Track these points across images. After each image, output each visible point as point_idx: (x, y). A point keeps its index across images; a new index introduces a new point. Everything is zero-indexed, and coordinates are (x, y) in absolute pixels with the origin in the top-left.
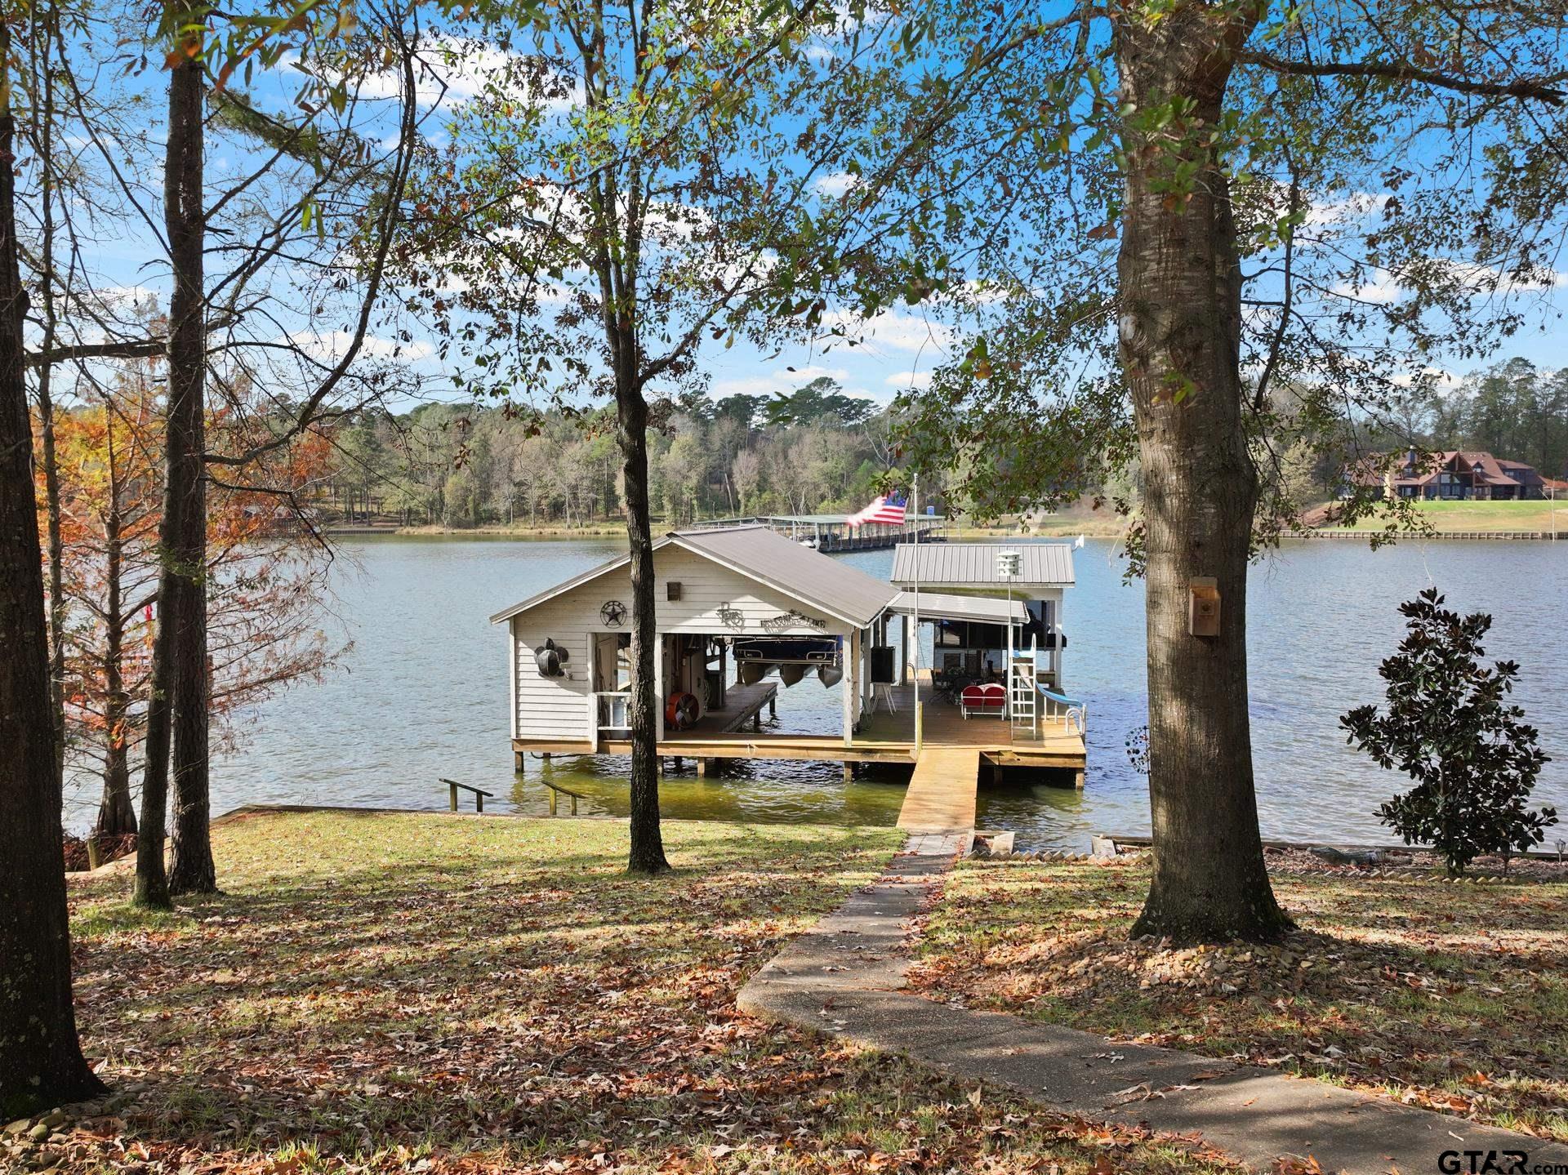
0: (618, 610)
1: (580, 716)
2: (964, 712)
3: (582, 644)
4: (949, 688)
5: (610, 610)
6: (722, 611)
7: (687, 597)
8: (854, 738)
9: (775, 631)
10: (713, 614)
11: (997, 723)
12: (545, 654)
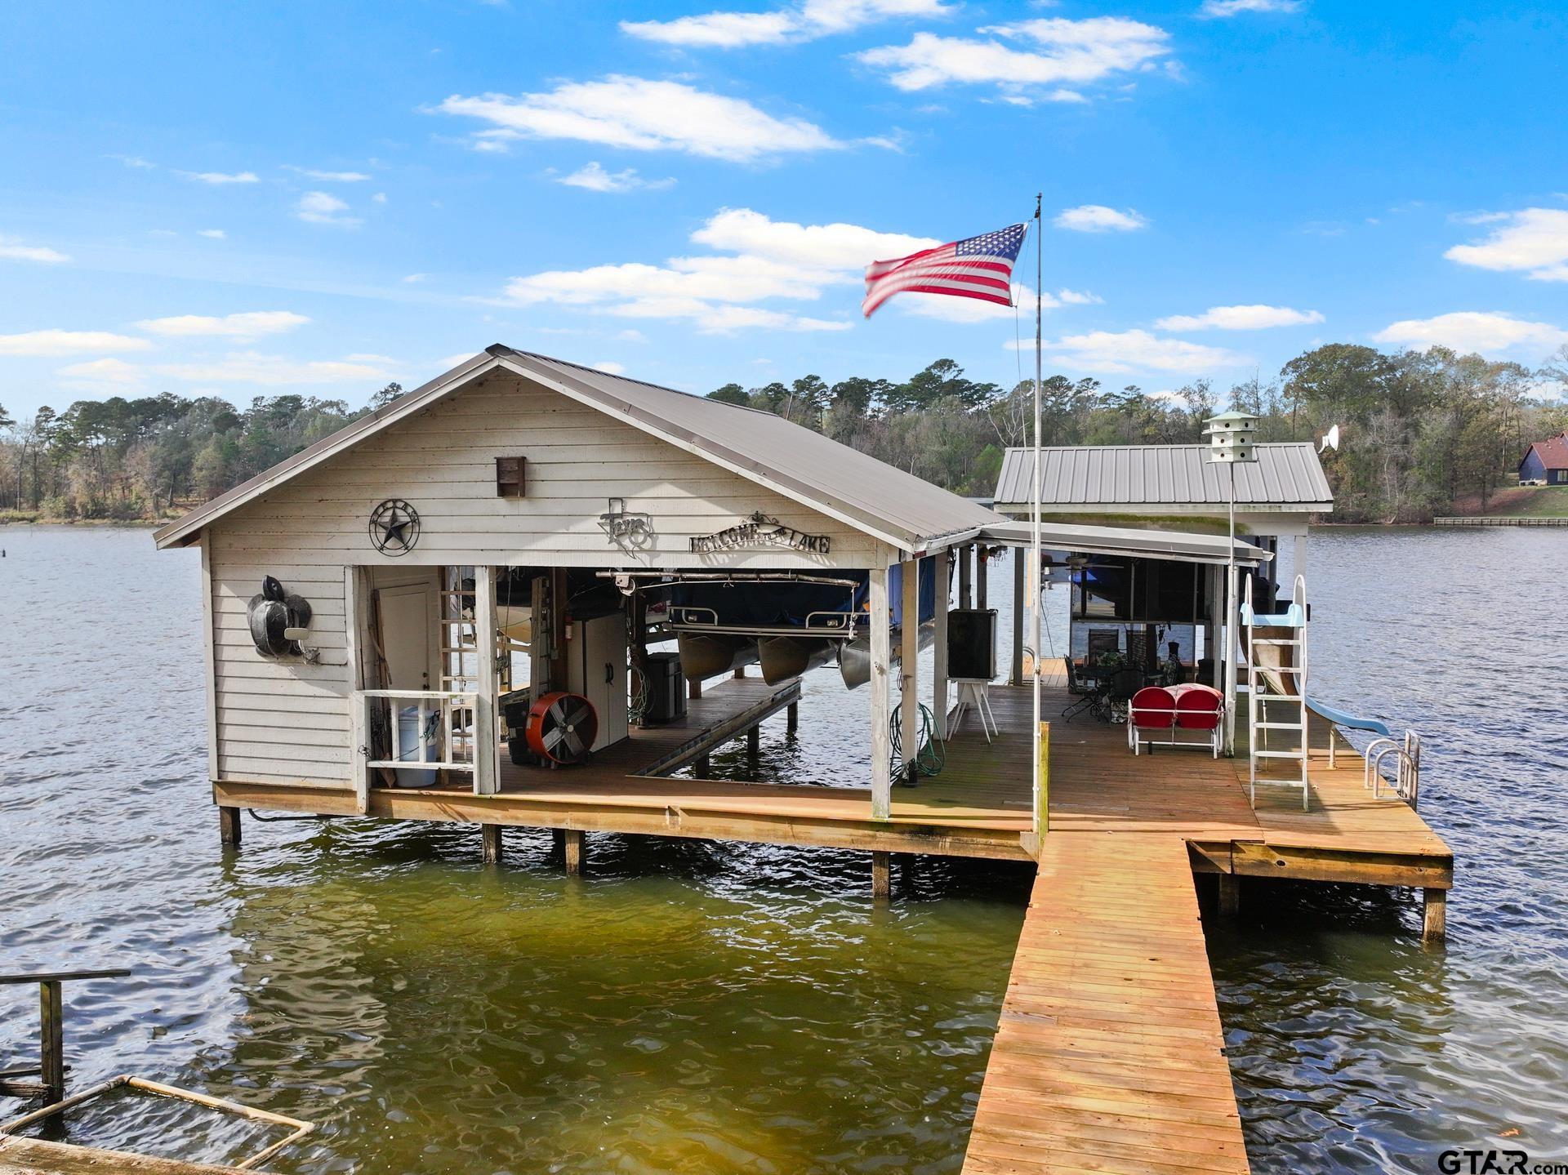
0: (403, 518)
1: (335, 739)
2: (1134, 738)
3: (335, 590)
4: (1099, 692)
5: (386, 518)
6: (611, 517)
7: (540, 489)
8: (894, 798)
9: (722, 561)
10: (593, 524)
11: (1204, 764)
12: (264, 608)
